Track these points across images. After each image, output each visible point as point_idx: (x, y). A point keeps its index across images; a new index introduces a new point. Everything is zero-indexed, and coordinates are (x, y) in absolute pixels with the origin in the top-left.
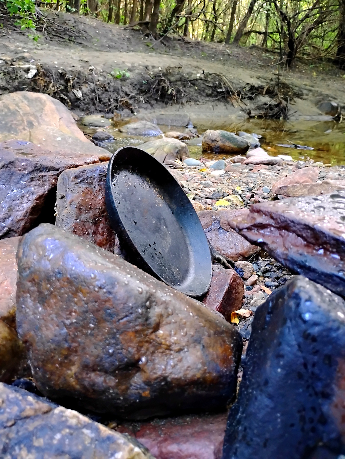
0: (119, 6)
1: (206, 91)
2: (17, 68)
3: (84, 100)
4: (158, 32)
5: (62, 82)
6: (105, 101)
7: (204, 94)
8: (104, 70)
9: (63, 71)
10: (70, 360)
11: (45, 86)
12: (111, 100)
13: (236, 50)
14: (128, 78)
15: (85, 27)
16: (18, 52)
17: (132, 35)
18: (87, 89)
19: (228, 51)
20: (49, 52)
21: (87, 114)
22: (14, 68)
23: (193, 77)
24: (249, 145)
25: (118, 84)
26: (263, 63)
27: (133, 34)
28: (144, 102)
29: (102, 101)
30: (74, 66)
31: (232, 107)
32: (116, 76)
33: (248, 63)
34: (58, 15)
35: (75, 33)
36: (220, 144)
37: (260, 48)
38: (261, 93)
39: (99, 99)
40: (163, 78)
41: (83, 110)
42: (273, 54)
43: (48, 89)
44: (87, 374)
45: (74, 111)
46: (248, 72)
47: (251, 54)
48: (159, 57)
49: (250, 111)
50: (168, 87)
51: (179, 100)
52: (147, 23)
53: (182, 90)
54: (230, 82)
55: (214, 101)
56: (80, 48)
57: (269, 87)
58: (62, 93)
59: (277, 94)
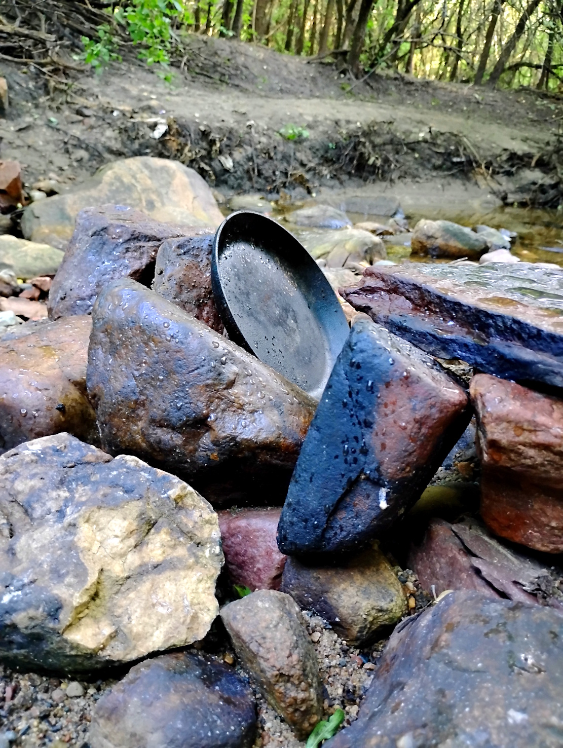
0: (304, 26)
1: (433, 161)
2: (138, 123)
3: (236, 172)
4: (361, 67)
5: (204, 144)
6: (267, 175)
7: (430, 166)
8: (270, 126)
9: (207, 129)
10: (138, 415)
11: (178, 150)
12: (277, 173)
13: (491, 95)
14: (306, 140)
15: (245, 60)
16: (143, 99)
17: (320, 72)
18: (241, 156)
19: (477, 96)
20: (189, 99)
21: (239, 194)
22: (134, 123)
23: (412, 138)
24: (489, 245)
25: (290, 148)
26: (537, 116)
27: (321, 70)
28: (328, 177)
29: (262, 174)
30: (223, 121)
31: (476, 187)
32: (287, 135)
33: (510, 115)
34: (205, 42)
35: (230, 69)
36: (440, 242)
37: (534, 92)
38: (527, 166)
39: (259, 171)
40: (363, 140)
41: (233, 188)
42: (556, 101)
43: (181, 155)
44: (154, 430)
45: (219, 188)
46: (507, 130)
47: (518, 102)
48: (359, 106)
49: (506, 194)
50: (369, 154)
51: (387, 175)
52: (345, 53)
53: (391, 159)
54: (475, 146)
55: (445, 177)
56: (236, 93)
57: (543, 155)
58: (202, 161)
59: (555, 168)
